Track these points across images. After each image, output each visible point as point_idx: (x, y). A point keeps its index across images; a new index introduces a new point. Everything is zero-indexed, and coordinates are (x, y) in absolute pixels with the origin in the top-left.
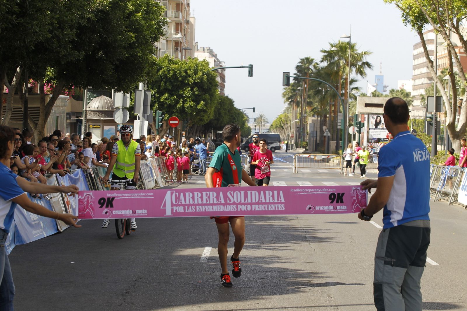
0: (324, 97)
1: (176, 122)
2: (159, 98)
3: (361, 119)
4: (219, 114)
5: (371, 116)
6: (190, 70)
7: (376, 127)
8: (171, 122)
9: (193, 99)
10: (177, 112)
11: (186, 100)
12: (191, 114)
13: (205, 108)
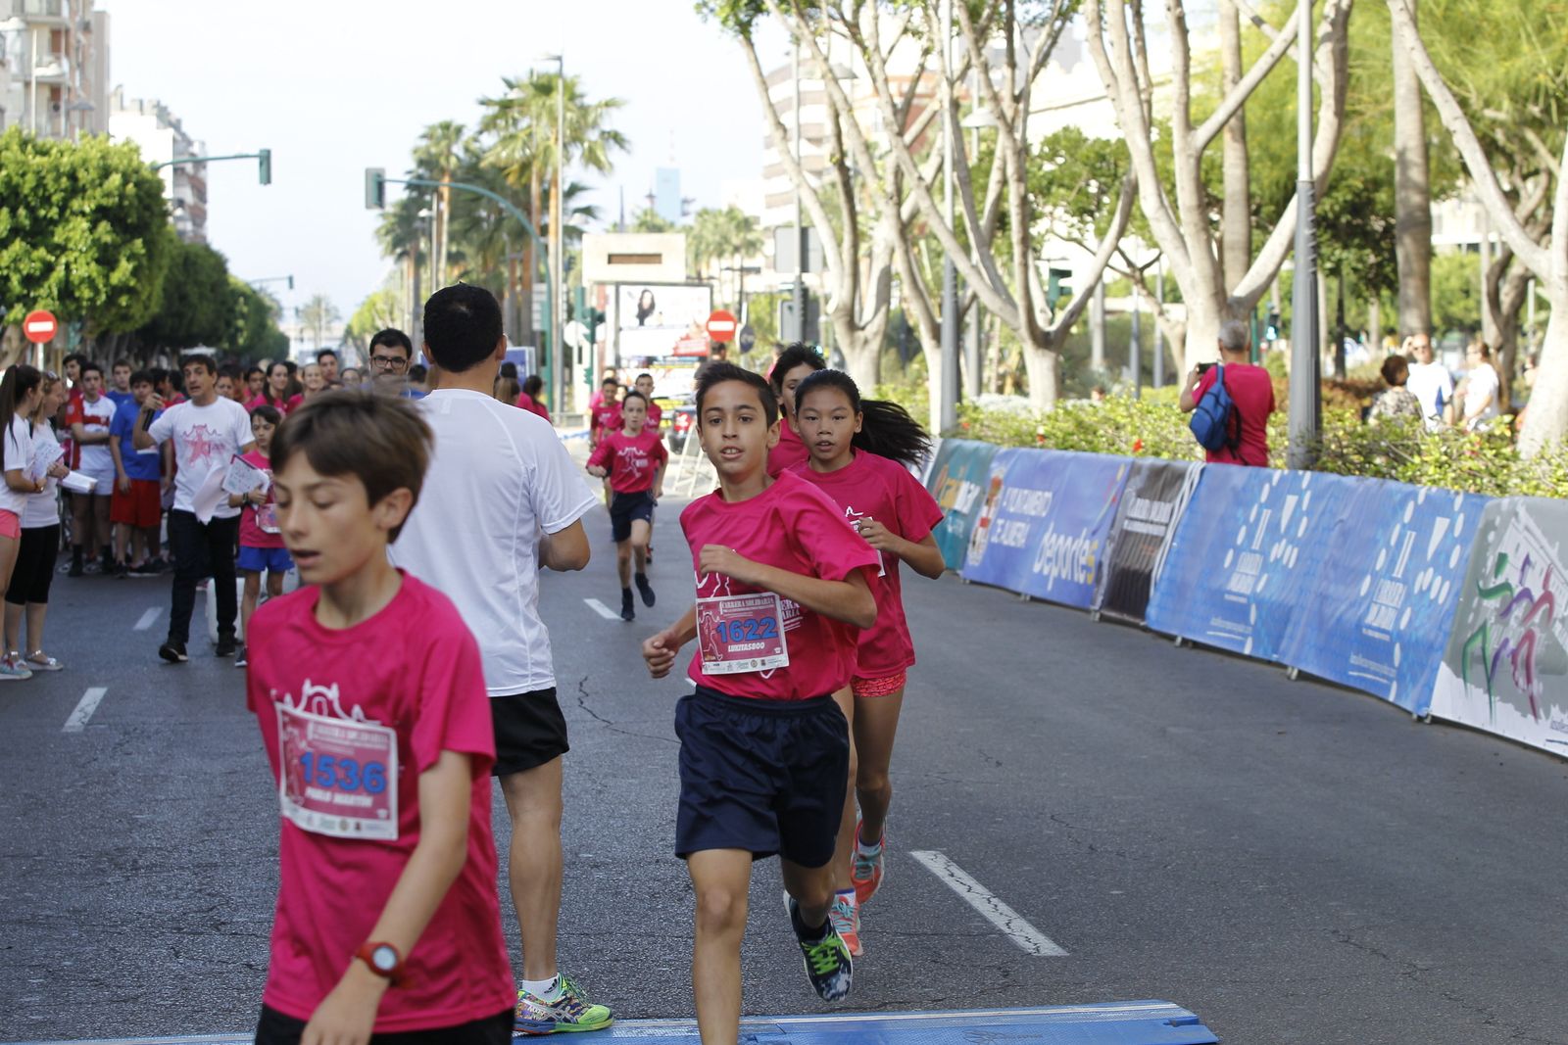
0: (491, 239)
1: (47, 326)
3: (598, 298)
4: (183, 298)
5: (623, 289)
6: (87, 170)
7: (642, 323)
8: (34, 327)
9: (96, 257)
11: (76, 261)
12: (93, 301)
13: (132, 283)
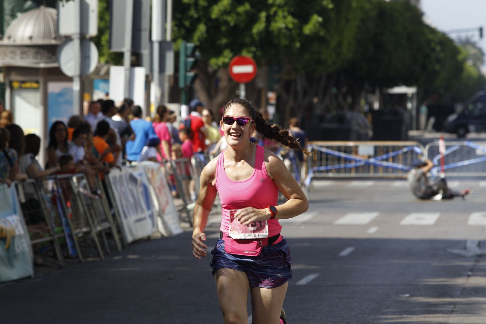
1: (248, 69)
2: (207, 10)
8: (238, 69)
9: (292, 10)
10: (253, 43)
11: (276, 13)
12: (289, 47)
13: (322, 33)
